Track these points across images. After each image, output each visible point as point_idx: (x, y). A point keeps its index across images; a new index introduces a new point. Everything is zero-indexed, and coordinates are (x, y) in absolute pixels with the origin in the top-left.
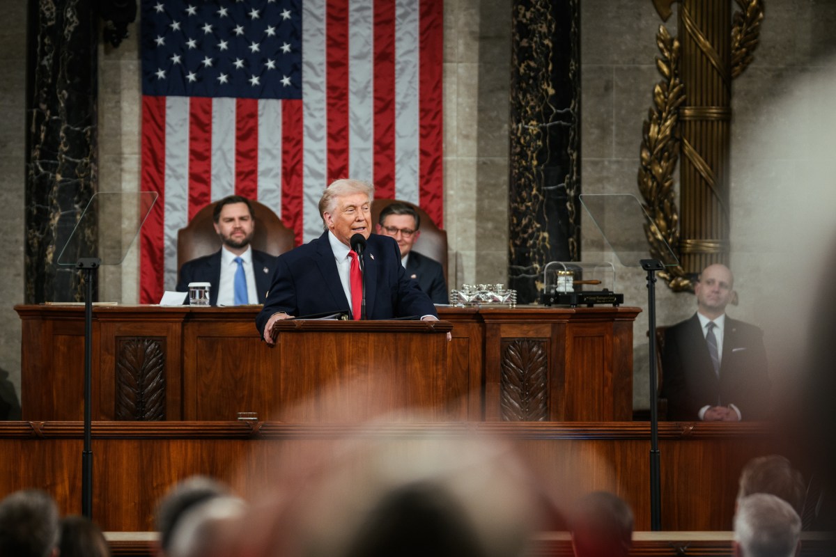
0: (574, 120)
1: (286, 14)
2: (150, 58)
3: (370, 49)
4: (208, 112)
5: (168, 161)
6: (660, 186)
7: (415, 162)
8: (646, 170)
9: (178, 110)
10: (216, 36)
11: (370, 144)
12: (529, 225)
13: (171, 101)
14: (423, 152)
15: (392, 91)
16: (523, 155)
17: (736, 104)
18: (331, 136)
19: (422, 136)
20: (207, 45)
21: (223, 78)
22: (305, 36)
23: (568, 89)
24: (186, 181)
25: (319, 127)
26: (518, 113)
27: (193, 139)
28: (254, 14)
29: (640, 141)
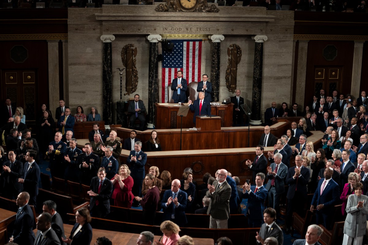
0: (219, 72)
1: (181, 57)
2: (163, 63)
3: (192, 61)
4: (171, 70)
5: (166, 76)
6: (228, 78)
7: (197, 76)
8: (226, 76)
9: (167, 70)
10: (172, 60)
11: (192, 74)
12: (214, 86)
13: (166, 68)
14: (198, 75)
15: (194, 67)
16: (213, 77)
17: (238, 68)
18: (186, 73)
19: (198, 73)
20: (171, 61)
21: (173, 65)
22: (184, 60)
23: (219, 68)
24: (168, 79)
25: (185, 72)
26: (212, 71)
27: (169, 73)
28: (177, 57)
29: (226, 72)
